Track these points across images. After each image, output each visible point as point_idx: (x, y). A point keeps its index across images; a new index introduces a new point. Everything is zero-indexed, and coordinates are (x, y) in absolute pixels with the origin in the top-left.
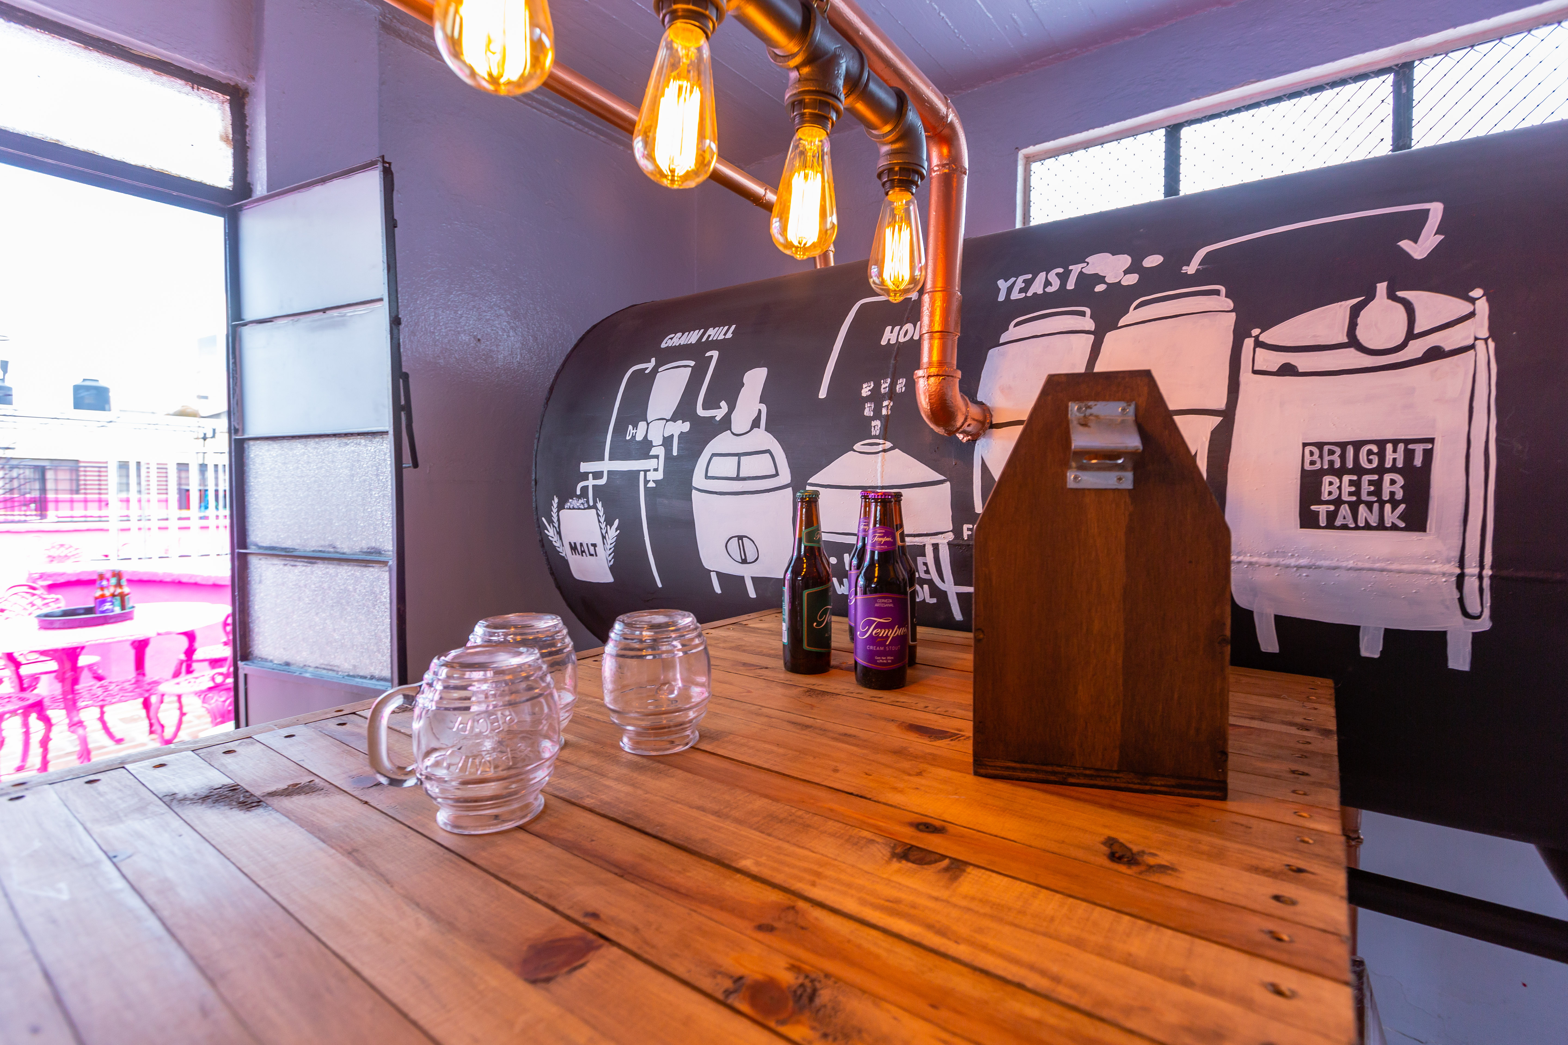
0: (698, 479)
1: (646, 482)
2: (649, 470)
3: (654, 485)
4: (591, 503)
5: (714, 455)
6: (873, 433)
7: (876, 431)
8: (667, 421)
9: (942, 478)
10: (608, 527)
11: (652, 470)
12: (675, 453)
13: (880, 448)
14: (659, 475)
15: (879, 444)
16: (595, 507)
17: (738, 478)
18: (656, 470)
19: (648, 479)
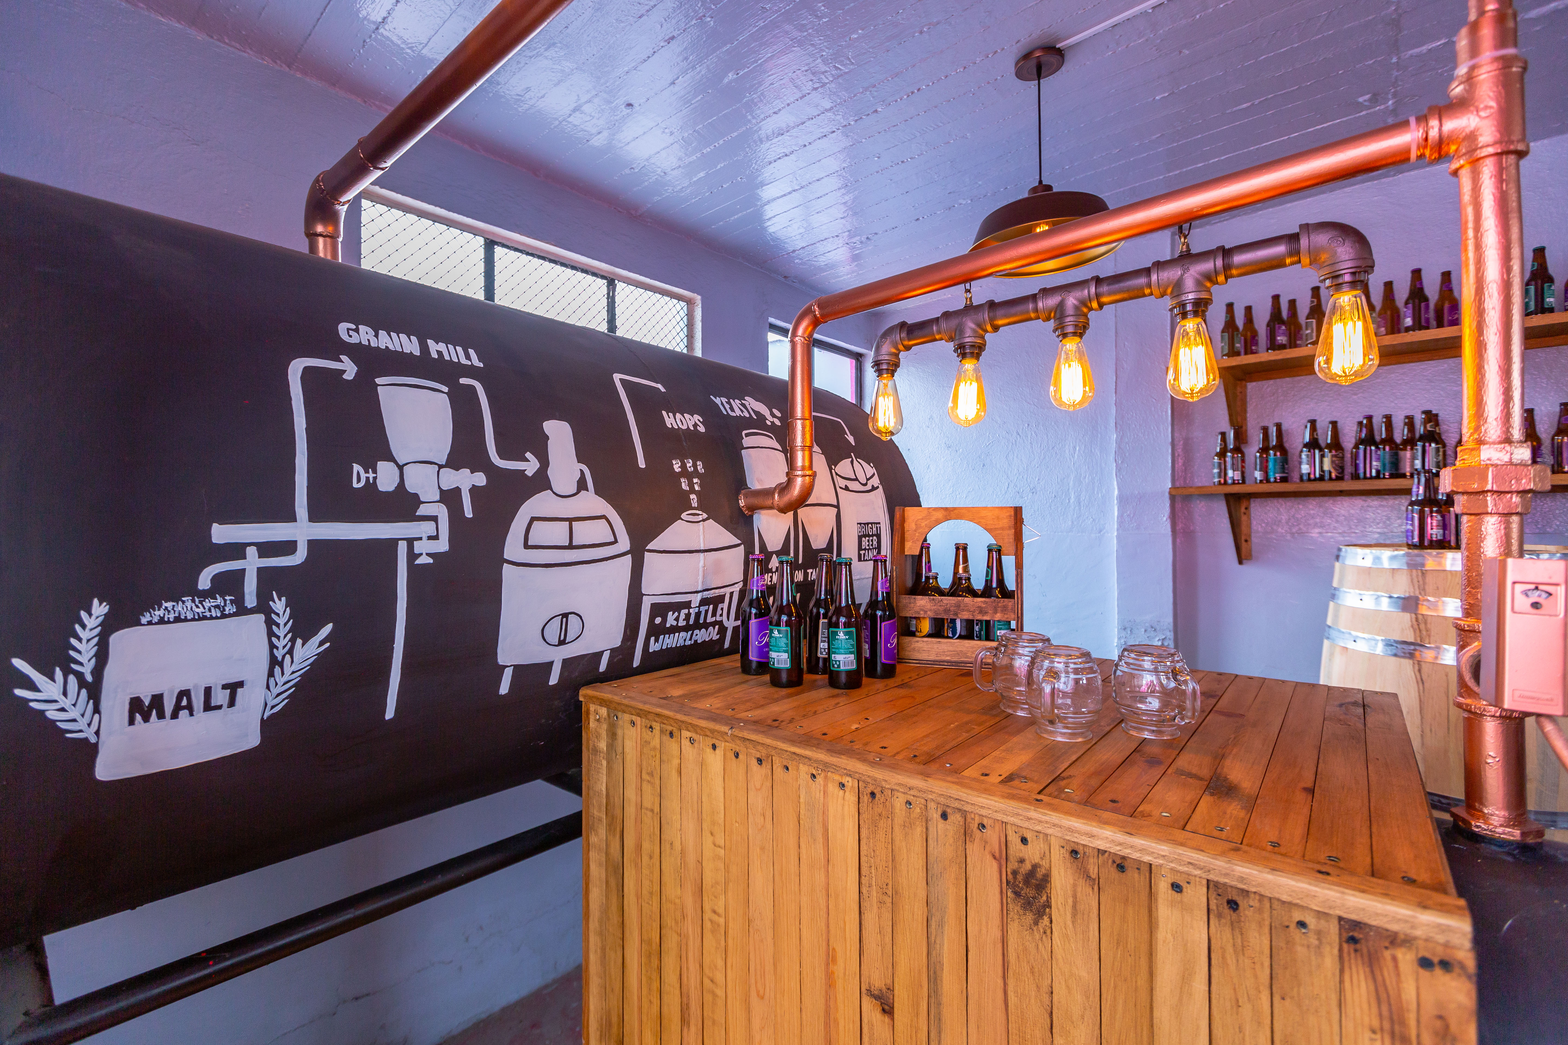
0: (513, 548)
1: (412, 556)
2: (421, 539)
3: (431, 561)
4: (251, 601)
5: (533, 519)
6: (693, 505)
7: (695, 504)
8: (441, 467)
9: (739, 542)
10: (299, 641)
11: (425, 538)
12: (469, 513)
13: (700, 518)
14: (443, 545)
15: (698, 515)
16: (264, 607)
17: (571, 547)
18: (435, 538)
19: (416, 551)
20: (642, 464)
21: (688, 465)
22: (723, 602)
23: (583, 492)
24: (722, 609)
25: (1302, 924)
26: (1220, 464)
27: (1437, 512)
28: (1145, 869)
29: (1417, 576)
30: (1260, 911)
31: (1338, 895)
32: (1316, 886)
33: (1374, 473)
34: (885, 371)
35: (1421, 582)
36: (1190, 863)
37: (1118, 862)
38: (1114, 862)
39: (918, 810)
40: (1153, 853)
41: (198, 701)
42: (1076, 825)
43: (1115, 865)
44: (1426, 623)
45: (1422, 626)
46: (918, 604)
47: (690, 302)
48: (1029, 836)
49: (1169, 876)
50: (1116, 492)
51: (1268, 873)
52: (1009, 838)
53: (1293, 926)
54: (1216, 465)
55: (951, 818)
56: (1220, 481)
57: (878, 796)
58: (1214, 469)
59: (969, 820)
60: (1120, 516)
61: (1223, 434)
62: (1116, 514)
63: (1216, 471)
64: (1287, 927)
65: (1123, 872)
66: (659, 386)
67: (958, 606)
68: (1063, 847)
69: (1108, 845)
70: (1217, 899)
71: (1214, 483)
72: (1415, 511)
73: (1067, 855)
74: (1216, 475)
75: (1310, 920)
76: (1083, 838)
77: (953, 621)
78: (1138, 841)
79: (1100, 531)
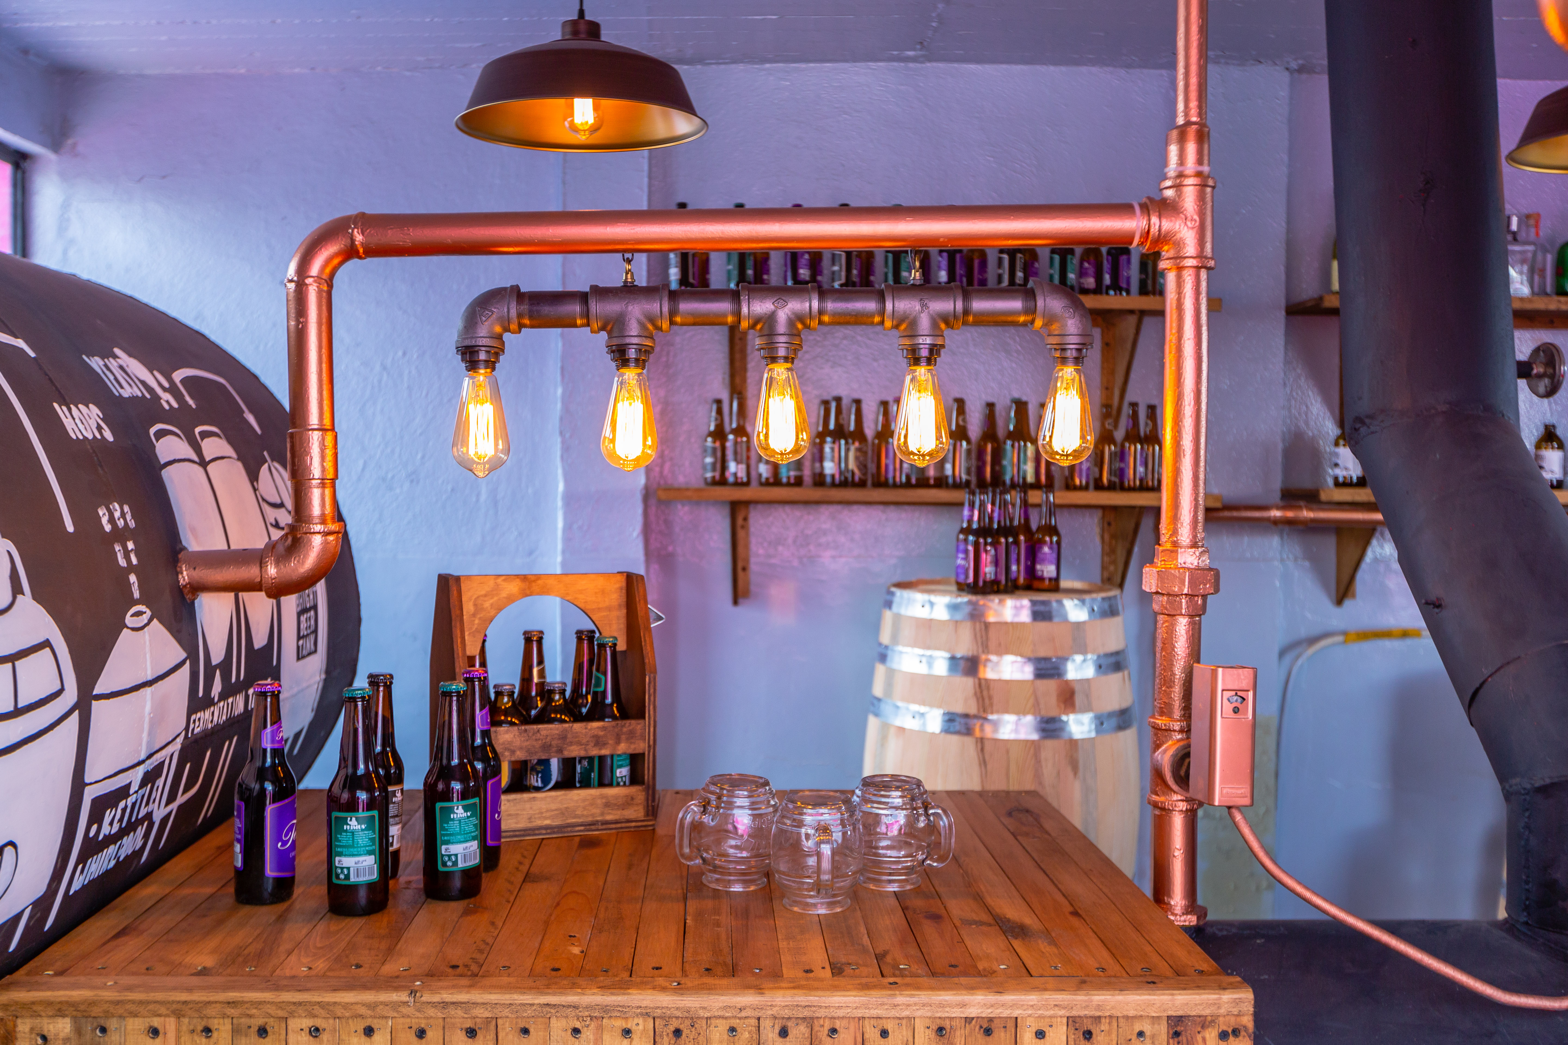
6: (135, 596)
7: (136, 592)
9: (185, 655)
13: (144, 619)
15: (142, 613)
17: (18, 712)
20: (69, 526)
23: (20, 597)
25: (1141, 1034)
26: (714, 450)
27: (991, 544)
28: (1011, 1024)
29: (981, 630)
30: (1109, 1033)
31: (1170, 997)
32: (1154, 995)
33: (904, 479)
34: (482, 365)
35: (984, 639)
36: (1056, 1005)
37: (985, 1026)
38: (981, 1027)
39: (746, 1035)
40: (1023, 1005)
42: (947, 998)
43: (982, 1030)
44: (988, 688)
45: (985, 693)
46: (501, 741)
48: (889, 1026)
49: (1033, 1025)
50: (561, 487)
51: (1119, 995)
52: (867, 1036)
53: (1134, 1037)
54: (710, 451)
55: (793, 1032)
56: (712, 477)
57: (685, 1032)
58: (707, 457)
59: (816, 1028)
60: (566, 528)
61: (719, 404)
62: (560, 524)
63: (709, 460)
64: (1130, 1040)
65: (989, 1035)
66: (21, 343)
67: (563, 737)
68: (928, 1028)
69: (979, 1011)
70: (1074, 1034)
71: (706, 479)
72: (970, 543)
73: (933, 1035)
74: (709, 467)
75: (1147, 1028)
76: (954, 1010)
77: (541, 762)
78: (1008, 998)
79: (530, 553)
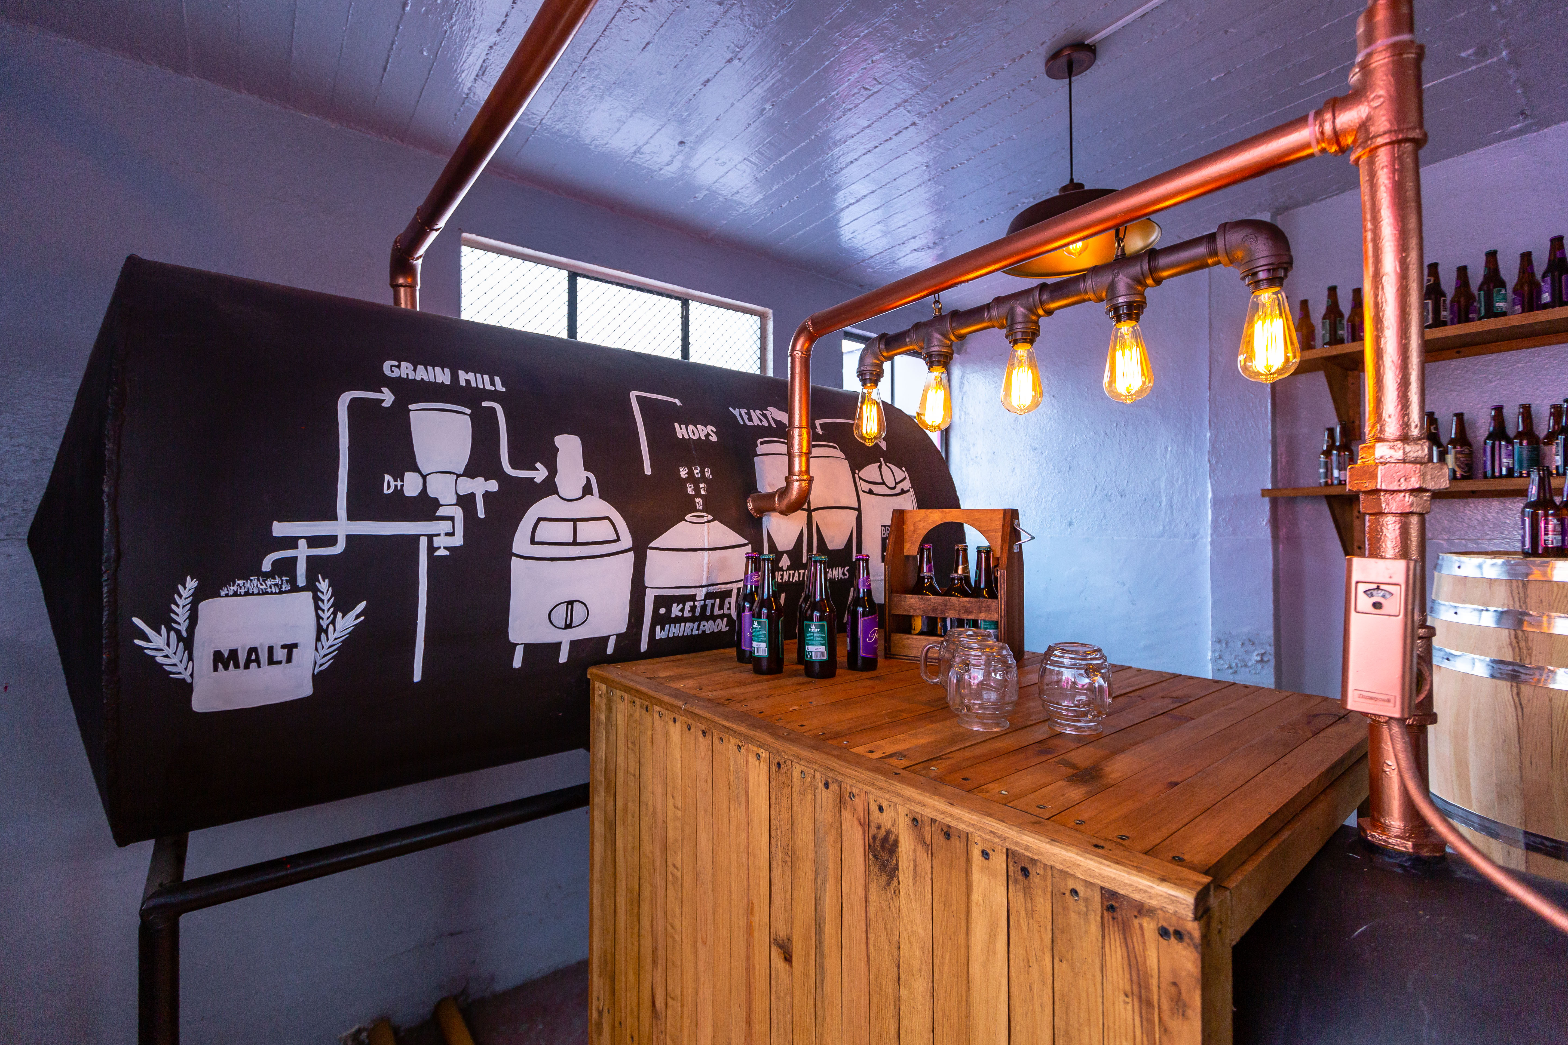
0: (520, 543)
1: (431, 549)
2: (439, 535)
3: (447, 553)
4: (301, 581)
5: (540, 520)
6: (698, 508)
7: (700, 506)
8: (458, 476)
9: (746, 542)
10: (340, 615)
11: (442, 535)
12: (481, 514)
13: (705, 519)
14: (458, 541)
15: (703, 516)
16: (311, 586)
17: (575, 543)
18: (452, 534)
19: (435, 545)
20: (648, 471)
21: (696, 472)
22: (730, 596)
23: (588, 497)
24: (730, 603)
25: (1074, 892)
26: (1326, 463)
27: (1552, 515)
28: (963, 836)
29: (1518, 587)
30: (1044, 878)
31: (1097, 865)
32: (1081, 856)
33: (1504, 471)
34: (868, 381)
35: (1522, 595)
36: (991, 832)
37: (945, 830)
38: (942, 830)
39: (809, 780)
40: (966, 821)
41: (264, 657)
42: (913, 795)
43: (943, 833)
44: (1526, 640)
45: (1523, 644)
46: (908, 603)
47: (763, 317)
48: (884, 805)
49: (980, 843)
50: (1210, 495)
51: (1048, 843)
52: (871, 806)
53: (1068, 893)
54: (1322, 464)
55: (831, 787)
56: (1326, 482)
57: (782, 766)
58: (1320, 468)
59: (843, 789)
60: (1215, 520)
61: (1331, 431)
62: (1210, 518)
63: (1322, 470)
64: (1064, 894)
65: (948, 839)
66: (676, 401)
67: (945, 605)
68: (907, 815)
69: (935, 814)
70: (1014, 866)
71: (1320, 483)
72: (1527, 514)
73: (910, 823)
74: (1322, 476)
75: (1080, 889)
76: (918, 806)
77: (944, 620)
78: (956, 811)
79: (1194, 536)
